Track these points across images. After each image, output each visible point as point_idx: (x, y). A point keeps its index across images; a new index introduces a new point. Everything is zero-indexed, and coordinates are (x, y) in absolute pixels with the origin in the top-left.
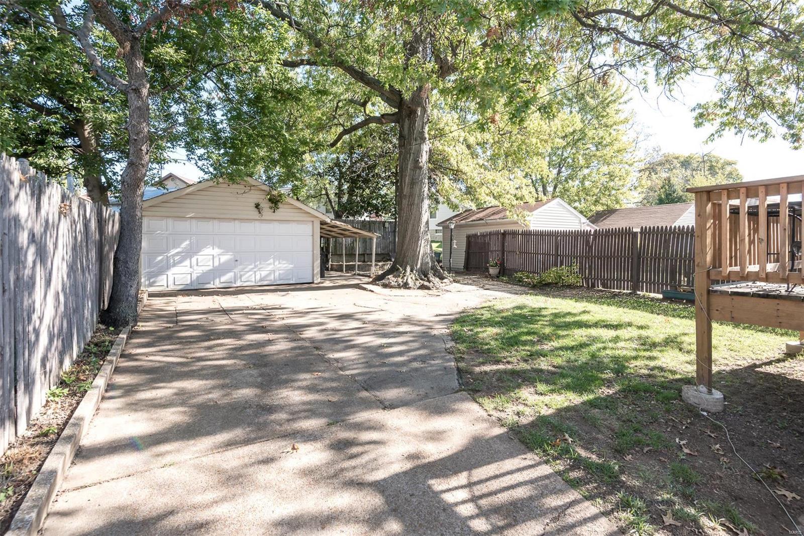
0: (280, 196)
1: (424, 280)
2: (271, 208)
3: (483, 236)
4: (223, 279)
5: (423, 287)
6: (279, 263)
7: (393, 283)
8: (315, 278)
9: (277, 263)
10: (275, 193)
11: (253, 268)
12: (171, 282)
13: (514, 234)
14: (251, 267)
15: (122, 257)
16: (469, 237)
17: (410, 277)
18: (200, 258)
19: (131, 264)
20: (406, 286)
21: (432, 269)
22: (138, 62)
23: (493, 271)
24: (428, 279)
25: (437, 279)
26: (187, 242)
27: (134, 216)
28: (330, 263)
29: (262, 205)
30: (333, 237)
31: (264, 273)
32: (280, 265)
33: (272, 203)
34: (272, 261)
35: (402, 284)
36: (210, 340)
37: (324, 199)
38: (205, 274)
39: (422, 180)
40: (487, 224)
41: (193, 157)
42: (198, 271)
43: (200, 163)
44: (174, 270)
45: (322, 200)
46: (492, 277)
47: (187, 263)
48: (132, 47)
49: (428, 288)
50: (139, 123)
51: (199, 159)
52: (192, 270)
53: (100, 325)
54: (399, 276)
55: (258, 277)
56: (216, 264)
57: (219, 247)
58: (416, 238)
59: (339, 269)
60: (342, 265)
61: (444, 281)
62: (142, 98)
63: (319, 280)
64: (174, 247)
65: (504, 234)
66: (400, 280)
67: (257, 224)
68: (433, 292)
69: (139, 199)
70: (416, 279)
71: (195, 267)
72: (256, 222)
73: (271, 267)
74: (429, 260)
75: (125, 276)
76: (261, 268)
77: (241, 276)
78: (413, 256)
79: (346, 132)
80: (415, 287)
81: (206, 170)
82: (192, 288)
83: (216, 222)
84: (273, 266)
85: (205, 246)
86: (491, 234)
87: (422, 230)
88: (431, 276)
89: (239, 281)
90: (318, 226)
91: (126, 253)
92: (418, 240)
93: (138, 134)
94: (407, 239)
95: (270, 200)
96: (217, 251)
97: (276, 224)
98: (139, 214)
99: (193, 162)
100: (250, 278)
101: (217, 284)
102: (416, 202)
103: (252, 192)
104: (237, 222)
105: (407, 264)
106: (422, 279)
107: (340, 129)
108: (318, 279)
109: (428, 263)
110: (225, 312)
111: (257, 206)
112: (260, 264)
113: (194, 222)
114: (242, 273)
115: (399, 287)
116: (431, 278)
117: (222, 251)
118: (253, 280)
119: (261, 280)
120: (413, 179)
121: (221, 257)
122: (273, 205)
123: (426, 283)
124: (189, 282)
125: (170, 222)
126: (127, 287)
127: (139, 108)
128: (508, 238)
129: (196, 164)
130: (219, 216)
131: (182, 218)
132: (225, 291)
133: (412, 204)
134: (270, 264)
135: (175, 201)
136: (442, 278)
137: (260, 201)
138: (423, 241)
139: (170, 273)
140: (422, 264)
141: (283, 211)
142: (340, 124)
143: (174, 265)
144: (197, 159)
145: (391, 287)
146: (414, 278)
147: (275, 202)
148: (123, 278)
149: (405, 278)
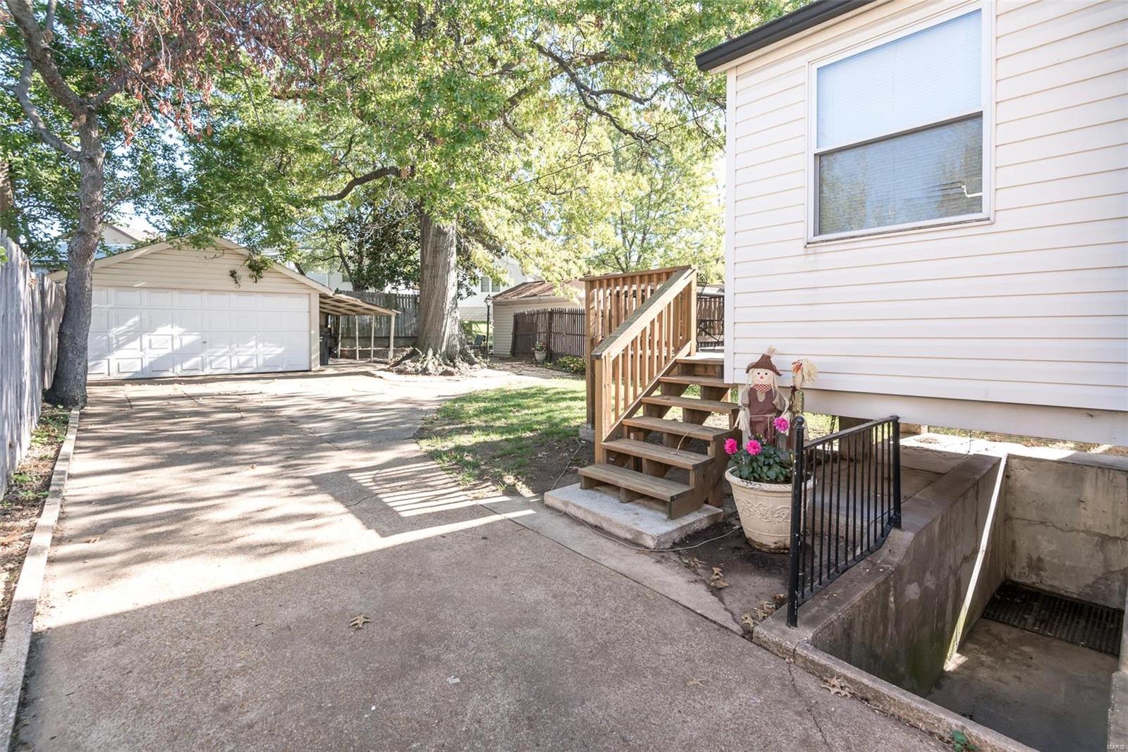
0: (263, 261)
1: (449, 365)
2: (251, 277)
3: (532, 315)
4: (186, 365)
5: (446, 373)
6: (264, 346)
7: (409, 369)
8: (313, 365)
9: (260, 346)
10: (257, 258)
11: (228, 352)
12: (113, 369)
13: (561, 313)
14: (223, 351)
15: (68, 332)
16: (516, 316)
17: (431, 362)
18: (154, 339)
19: (79, 340)
20: (425, 372)
21: (461, 352)
22: (93, 132)
23: (539, 356)
24: (454, 364)
25: (466, 365)
26: (136, 319)
27: (83, 288)
28: (340, 348)
29: (239, 273)
30: (344, 314)
31: (242, 359)
32: (265, 349)
33: (254, 270)
34: (253, 343)
35: (420, 369)
36: (174, 418)
37: (338, 262)
38: (161, 359)
39: (447, 248)
40: (540, 302)
41: (143, 210)
42: (150, 356)
43: (153, 219)
44: (118, 354)
45: (335, 263)
46: (537, 363)
47: (136, 344)
48: (88, 119)
49: (451, 374)
50: (93, 192)
51: (152, 214)
52: (143, 353)
53: (46, 404)
54: (418, 361)
55: (235, 364)
56: (177, 346)
57: (181, 325)
58: (440, 317)
59: (352, 355)
60: (355, 350)
61: (474, 366)
62: (97, 167)
63: (319, 367)
64: (118, 324)
65: (551, 313)
66: (419, 365)
67: (233, 296)
68: (456, 377)
69: (88, 269)
70: (440, 365)
71: (148, 350)
72: (232, 294)
73: (252, 351)
74: (456, 342)
75: (72, 352)
76: (239, 352)
77: (211, 362)
78: (437, 338)
79: (357, 181)
80: (436, 373)
81: (161, 227)
82: (144, 376)
83: (176, 295)
84: (254, 349)
85: (162, 324)
86: (538, 313)
87: (447, 307)
88: (458, 361)
89: (208, 367)
90: (316, 301)
91: (73, 328)
92: (443, 319)
93: (91, 203)
94: (430, 317)
95: (250, 266)
96: (177, 330)
97: (259, 298)
98: (88, 285)
99: (143, 216)
100: (225, 365)
101: (178, 371)
102: (440, 274)
103: (226, 256)
104: (205, 294)
105: (429, 346)
106: (446, 365)
107: (350, 178)
108: (316, 366)
109: (456, 346)
110: (190, 397)
111: (233, 274)
112: (238, 346)
113: (145, 294)
114: (212, 358)
115: (417, 372)
116: (458, 364)
117: (183, 330)
118: (228, 367)
119: (240, 367)
120: (436, 247)
121: (184, 338)
122: (255, 273)
123: (450, 369)
124: (139, 369)
125: (112, 291)
126: (75, 365)
127: (93, 177)
128: (556, 317)
129: (147, 219)
130: (180, 286)
131: (130, 288)
132: (189, 380)
133: (435, 276)
134: (252, 347)
135: (120, 266)
136: (472, 363)
137: (236, 268)
138: (449, 320)
139: (112, 357)
140: (447, 347)
141: (267, 281)
142: (350, 172)
143: (118, 348)
144: (149, 213)
145: (408, 373)
146: (437, 363)
147: (257, 269)
148: (70, 355)
149: (425, 363)
